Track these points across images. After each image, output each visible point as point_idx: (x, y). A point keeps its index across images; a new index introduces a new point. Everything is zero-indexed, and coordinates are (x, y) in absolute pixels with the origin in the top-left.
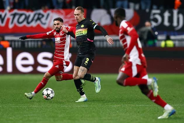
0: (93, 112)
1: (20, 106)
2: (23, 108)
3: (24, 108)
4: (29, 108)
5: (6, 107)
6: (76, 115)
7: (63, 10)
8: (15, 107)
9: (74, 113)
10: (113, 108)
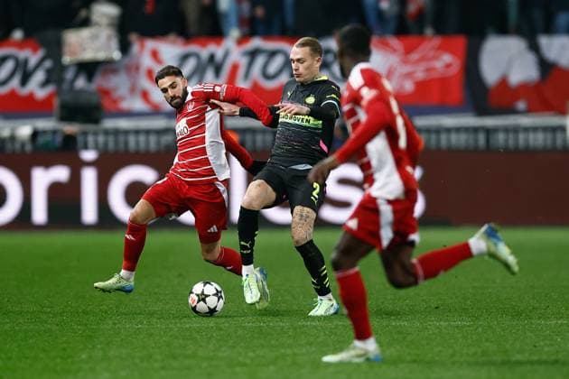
0: (487, 340)
1: (269, 321)
2: (279, 328)
3: (283, 328)
4: (295, 329)
5: (226, 325)
6: (437, 350)
7: (399, 39)
8: (254, 325)
9: (428, 344)
10: (544, 329)
